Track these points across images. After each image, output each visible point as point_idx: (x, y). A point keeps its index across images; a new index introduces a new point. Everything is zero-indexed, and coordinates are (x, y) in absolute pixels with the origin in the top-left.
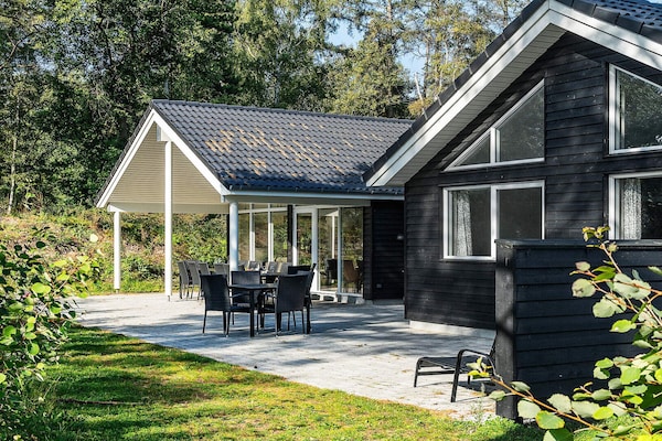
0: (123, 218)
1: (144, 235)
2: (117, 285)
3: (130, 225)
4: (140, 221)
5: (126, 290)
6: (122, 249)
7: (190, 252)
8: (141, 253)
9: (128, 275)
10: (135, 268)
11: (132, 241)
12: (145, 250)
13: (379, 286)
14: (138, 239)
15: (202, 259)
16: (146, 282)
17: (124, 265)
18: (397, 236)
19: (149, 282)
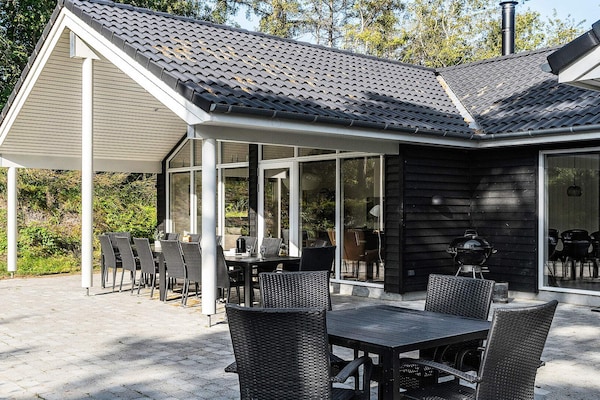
0: (21, 177)
1: (50, 200)
2: (11, 267)
3: (33, 188)
4: (45, 182)
5: (25, 272)
6: (20, 217)
7: (108, 221)
8: (46, 222)
9: (28, 251)
10: (37, 241)
11: (35, 207)
12: (52, 218)
13: (411, 273)
14: (43, 205)
15: (123, 229)
16: (53, 260)
17: (23, 237)
18: (431, 198)
19: (57, 258)
